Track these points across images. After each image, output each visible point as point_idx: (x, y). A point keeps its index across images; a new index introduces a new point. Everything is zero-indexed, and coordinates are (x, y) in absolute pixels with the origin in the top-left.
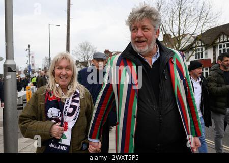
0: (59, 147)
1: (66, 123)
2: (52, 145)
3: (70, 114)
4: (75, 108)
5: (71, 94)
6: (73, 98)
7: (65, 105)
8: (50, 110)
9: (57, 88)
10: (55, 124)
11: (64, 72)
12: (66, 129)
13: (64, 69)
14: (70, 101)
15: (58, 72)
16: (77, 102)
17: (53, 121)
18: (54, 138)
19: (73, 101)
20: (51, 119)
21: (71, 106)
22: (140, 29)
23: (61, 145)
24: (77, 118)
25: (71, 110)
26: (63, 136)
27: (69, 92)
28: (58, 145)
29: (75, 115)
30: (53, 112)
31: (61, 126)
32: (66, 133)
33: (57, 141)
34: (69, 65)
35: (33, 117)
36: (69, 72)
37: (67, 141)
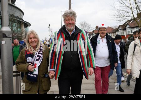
0: (33, 75)
1: (36, 64)
2: (29, 74)
3: (37, 60)
4: (40, 57)
5: (38, 49)
6: (39, 52)
7: (35, 56)
8: (28, 58)
9: (31, 48)
10: (30, 65)
11: (33, 40)
12: (35, 67)
13: (33, 39)
14: (38, 53)
15: (30, 40)
16: (41, 54)
17: (30, 63)
18: (30, 71)
19: (39, 53)
20: (29, 62)
21: (38, 56)
22: (70, 20)
23: (34, 74)
24: (41, 62)
25: (38, 58)
26: (34, 70)
27: (37, 49)
28: (32, 74)
29: (40, 60)
30: (29, 59)
31: (33, 65)
32: (35, 69)
33: (32, 73)
34: (34, 36)
35: (21, 62)
36: (36, 40)
37: (36, 73)
